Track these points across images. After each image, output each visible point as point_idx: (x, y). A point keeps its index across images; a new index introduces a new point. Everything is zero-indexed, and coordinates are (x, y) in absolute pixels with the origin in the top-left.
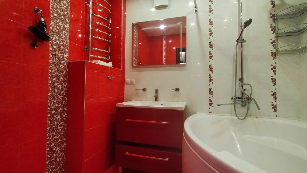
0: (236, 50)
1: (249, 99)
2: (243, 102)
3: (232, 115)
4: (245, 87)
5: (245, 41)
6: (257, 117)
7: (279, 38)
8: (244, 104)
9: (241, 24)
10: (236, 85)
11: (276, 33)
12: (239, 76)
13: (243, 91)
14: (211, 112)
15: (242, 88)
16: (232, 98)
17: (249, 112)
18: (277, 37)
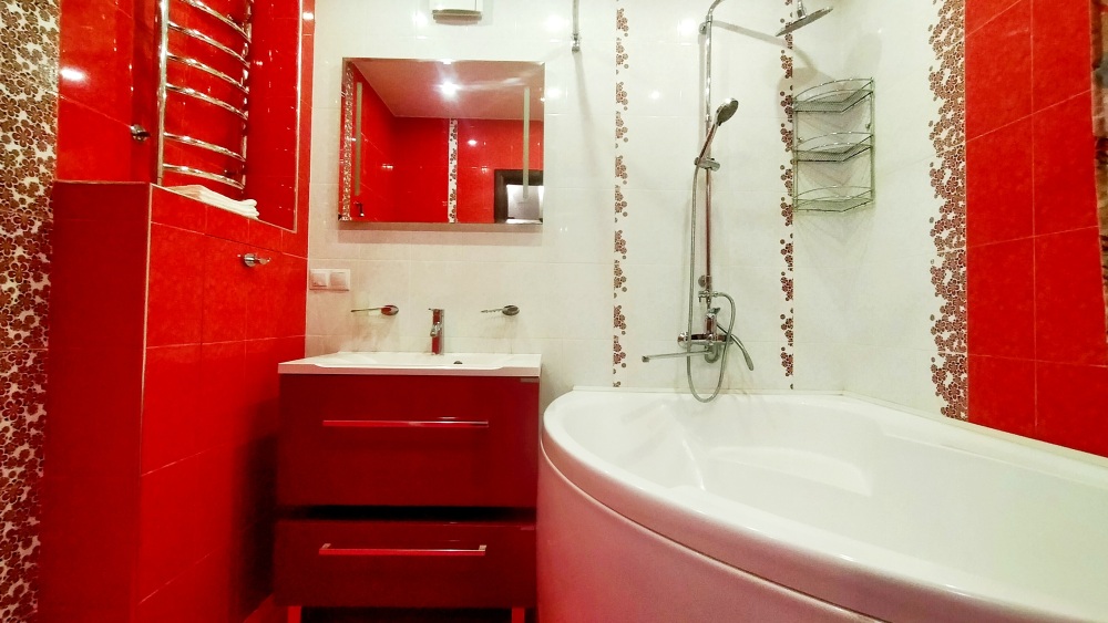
0: (694, 190)
1: (726, 338)
2: (710, 349)
3: (679, 390)
4: (715, 303)
5: (718, 166)
6: (745, 393)
7: (802, 166)
8: (711, 356)
9: (708, 112)
10: (691, 297)
11: (793, 151)
12: (701, 271)
13: (710, 315)
14: (619, 383)
15: (709, 307)
16: (680, 339)
17: (725, 378)
18: (795, 162)
